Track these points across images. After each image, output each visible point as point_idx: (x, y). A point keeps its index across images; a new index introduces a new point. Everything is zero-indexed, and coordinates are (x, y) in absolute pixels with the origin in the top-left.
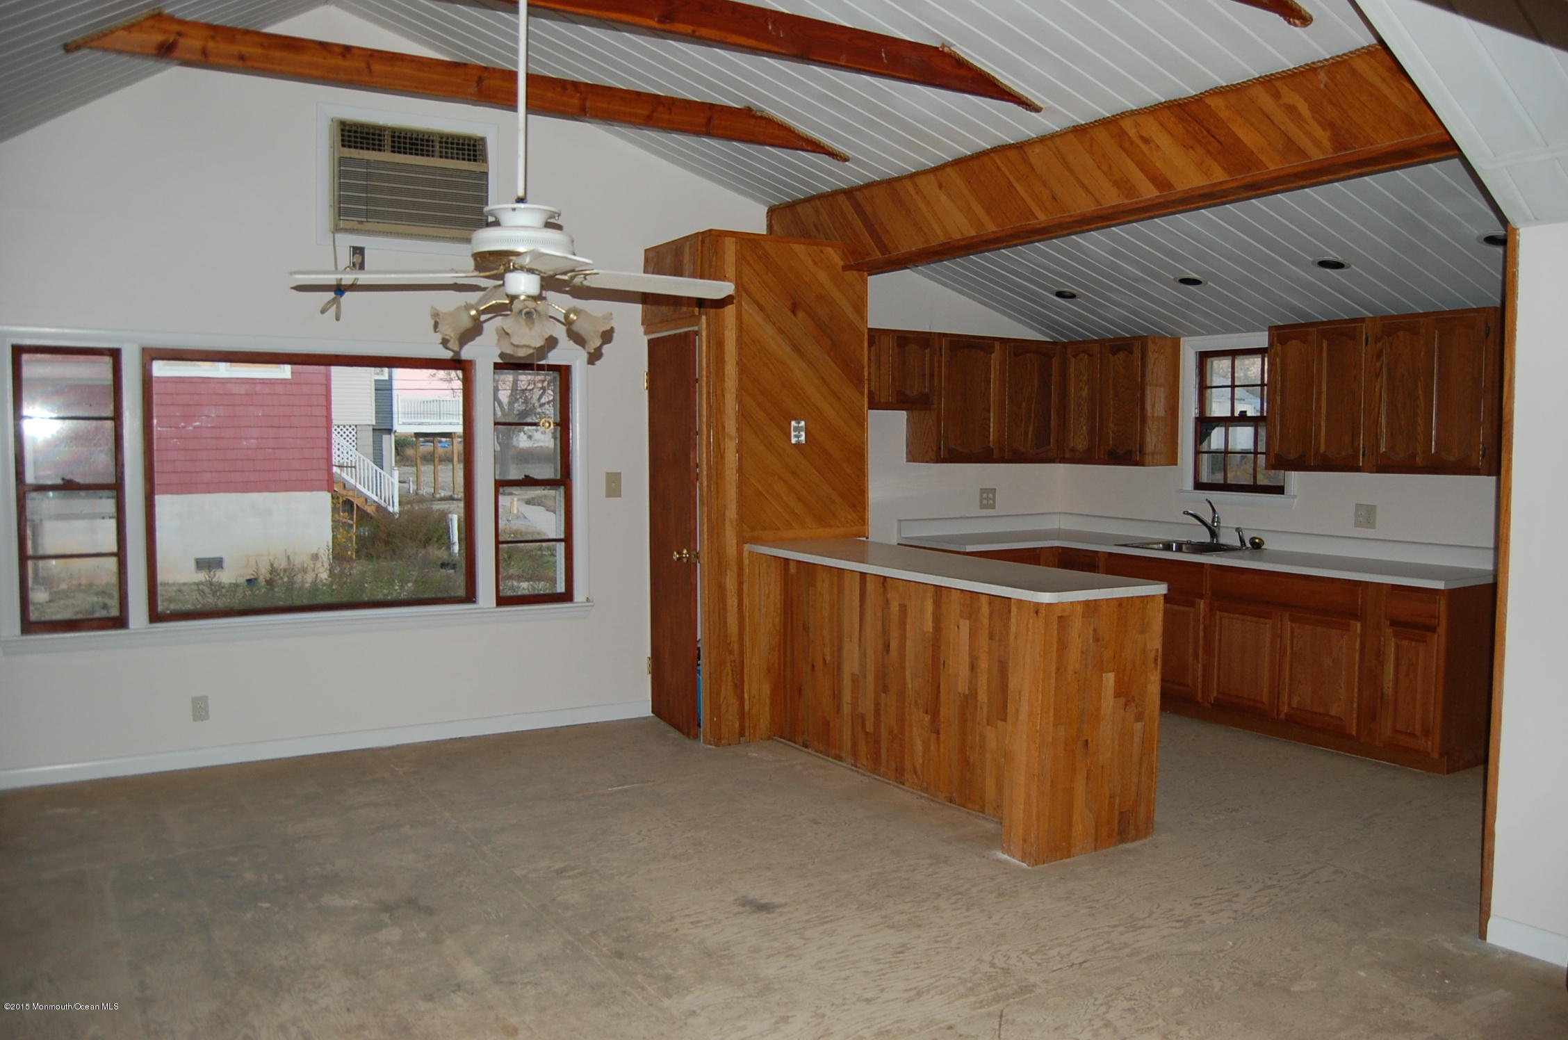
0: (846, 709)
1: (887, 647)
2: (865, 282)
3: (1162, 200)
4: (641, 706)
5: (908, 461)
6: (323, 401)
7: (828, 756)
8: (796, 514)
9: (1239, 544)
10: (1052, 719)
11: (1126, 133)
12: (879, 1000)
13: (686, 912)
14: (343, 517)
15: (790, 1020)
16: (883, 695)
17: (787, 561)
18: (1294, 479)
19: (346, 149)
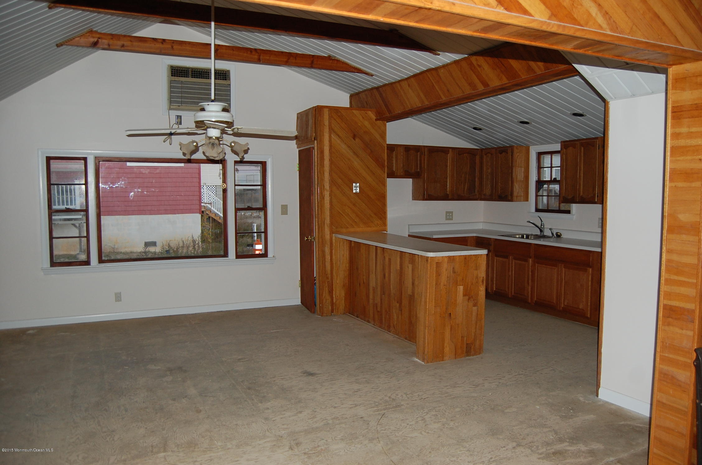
0: (371, 301)
1: (384, 275)
2: (385, 126)
3: (485, 91)
4: (297, 301)
5: (413, 200)
6: (197, 176)
7: (365, 321)
8: (355, 222)
9: (551, 235)
10: (434, 304)
11: (473, 63)
12: (340, 407)
13: (281, 375)
14: (207, 224)
15: (303, 412)
16: (383, 296)
17: (351, 241)
18: (574, 207)
19: (173, 77)
